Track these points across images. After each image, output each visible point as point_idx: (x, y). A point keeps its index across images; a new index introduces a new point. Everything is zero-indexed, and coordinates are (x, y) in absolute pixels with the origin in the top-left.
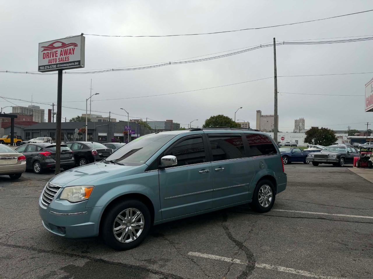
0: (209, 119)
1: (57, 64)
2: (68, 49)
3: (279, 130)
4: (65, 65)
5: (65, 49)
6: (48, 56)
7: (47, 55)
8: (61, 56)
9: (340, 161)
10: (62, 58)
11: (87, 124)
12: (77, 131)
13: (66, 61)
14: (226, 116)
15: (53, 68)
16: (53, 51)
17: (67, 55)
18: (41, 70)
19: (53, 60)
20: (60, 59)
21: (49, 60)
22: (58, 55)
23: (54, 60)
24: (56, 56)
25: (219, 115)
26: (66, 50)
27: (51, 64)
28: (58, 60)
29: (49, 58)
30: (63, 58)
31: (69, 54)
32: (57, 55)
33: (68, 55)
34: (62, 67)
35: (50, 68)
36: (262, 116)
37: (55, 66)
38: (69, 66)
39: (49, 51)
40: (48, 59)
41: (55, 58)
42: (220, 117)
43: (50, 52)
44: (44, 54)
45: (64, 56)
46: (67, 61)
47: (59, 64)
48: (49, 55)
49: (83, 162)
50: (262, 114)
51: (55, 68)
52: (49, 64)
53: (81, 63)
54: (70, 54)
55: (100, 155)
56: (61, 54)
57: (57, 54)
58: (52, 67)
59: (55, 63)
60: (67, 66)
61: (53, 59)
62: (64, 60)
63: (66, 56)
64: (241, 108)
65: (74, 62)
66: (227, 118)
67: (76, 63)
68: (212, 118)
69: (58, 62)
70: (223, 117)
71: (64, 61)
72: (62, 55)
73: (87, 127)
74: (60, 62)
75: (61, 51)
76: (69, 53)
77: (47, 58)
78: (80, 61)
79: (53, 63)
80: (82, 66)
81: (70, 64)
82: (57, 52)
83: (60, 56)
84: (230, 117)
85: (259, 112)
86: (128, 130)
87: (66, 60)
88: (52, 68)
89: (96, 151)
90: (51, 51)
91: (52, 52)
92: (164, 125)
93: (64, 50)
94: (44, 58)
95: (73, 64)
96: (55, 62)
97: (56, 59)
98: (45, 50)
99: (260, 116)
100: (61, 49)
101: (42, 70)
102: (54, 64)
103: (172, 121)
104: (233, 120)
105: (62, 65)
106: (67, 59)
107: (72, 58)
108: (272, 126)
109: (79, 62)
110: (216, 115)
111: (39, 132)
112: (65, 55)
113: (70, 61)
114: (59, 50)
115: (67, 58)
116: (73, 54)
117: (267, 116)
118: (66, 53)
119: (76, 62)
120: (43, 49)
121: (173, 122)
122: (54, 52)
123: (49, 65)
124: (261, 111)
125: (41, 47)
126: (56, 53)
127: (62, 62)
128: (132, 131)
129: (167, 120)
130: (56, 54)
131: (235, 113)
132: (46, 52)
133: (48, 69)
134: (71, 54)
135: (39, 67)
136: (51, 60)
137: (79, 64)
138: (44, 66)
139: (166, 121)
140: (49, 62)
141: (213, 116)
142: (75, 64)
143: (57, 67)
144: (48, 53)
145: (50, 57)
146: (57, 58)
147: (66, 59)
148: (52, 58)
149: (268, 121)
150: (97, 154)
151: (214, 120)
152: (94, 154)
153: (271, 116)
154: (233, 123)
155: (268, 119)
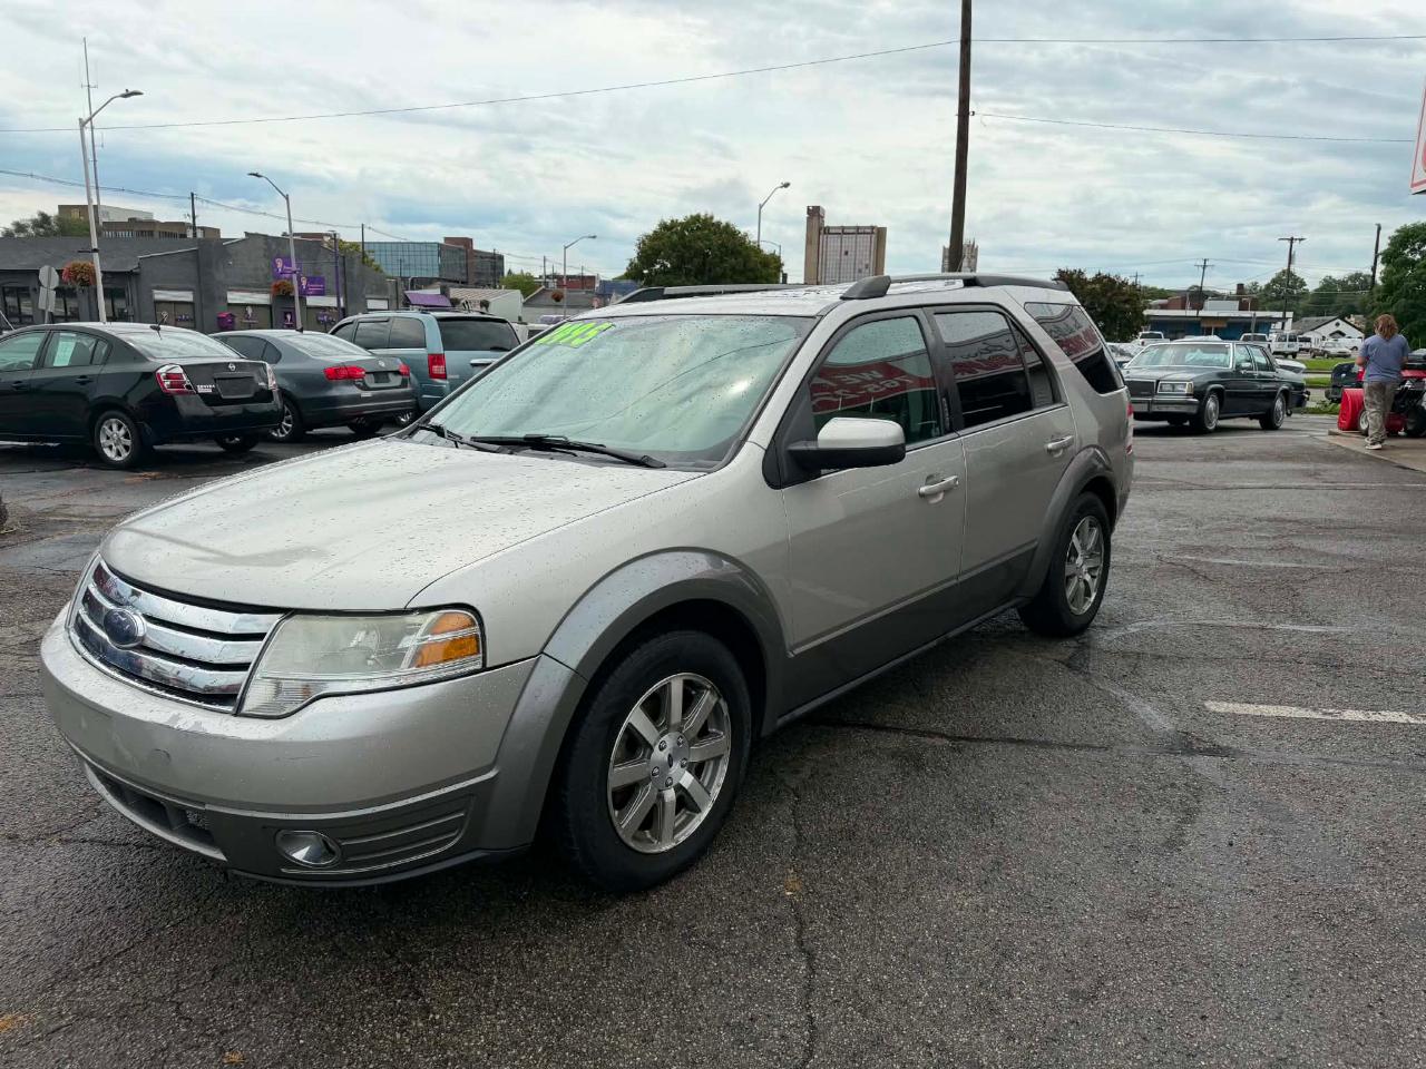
0: (651, 233)
9: (1202, 407)
11: (95, 246)
12: (49, 278)
14: (724, 222)
25: (694, 214)
36: (827, 231)
42: (701, 228)
49: (115, 427)
55: (202, 395)
64: (786, 185)
66: (728, 232)
68: (667, 228)
70: (713, 224)
73: (96, 256)
84: (739, 226)
85: (815, 213)
86: (295, 277)
89: (180, 370)
92: (437, 260)
99: (820, 229)
103: (467, 242)
108: (860, 271)
110: (681, 219)
117: (843, 231)
121: (475, 248)
124: (824, 211)
128: (311, 280)
129: (446, 239)
131: (761, 207)
139: (442, 241)
141: (668, 222)
149: (846, 253)
150: (188, 387)
151: (675, 237)
152: (172, 386)
153: (858, 231)
154: (752, 253)
155: (849, 241)
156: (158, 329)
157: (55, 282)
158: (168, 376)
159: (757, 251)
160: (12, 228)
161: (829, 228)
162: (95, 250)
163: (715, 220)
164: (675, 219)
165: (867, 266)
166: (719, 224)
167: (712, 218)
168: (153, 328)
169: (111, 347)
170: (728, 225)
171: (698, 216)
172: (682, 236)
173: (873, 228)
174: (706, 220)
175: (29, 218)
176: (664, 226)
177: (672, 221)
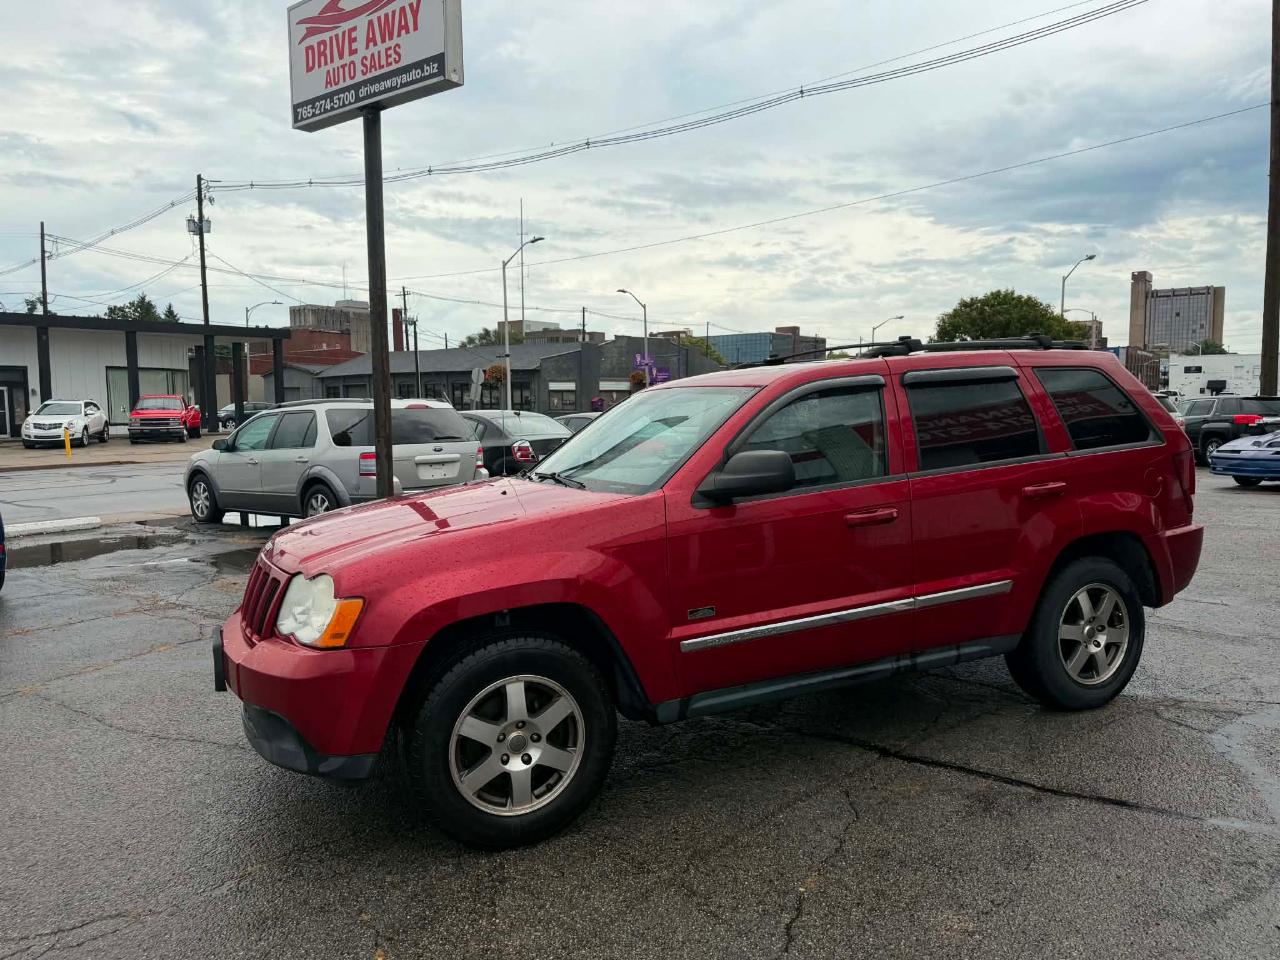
0: (951, 311)
1: (357, 87)
2: (394, 12)
3: (1225, 347)
4: (388, 84)
5: (381, 13)
6: (323, 59)
7: (320, 54)
8: (373, 49)
10: (373, 55)
11: (507, 352)
12: (478, 377)
13: (391, 64)
14: (1025, 296)
15: (344, 105)
16: (339, 32)
17: (391, 38)
18: (302, 119)
19: (341, 70)
20: (368, 63)
21: (328, 72)
22: (360, 44)
23: (347, 69)
24: (353, 52)
25: (995, 290)
26: (386, 15)
27: (335, 88)
28: (359, 67)
29: (326, 64)
30: (379, 52)
31: (399, 35)
32: (354, 46)
33: (396, 40)
34: (375, 94)
35: (332, 109)
36: (1156, 294)
37: (350, 96)
38: (403, 85)
39: (326, 36)
40: (324, 69)
41: (347, 59)
42: (1002, 302)
43: (331, 38)
44: (310, 52)
45: (381, 47)
46: (394, 66)
47: (364, 83)
48: (328, 52)
50: (1156, 285)
51: (350, 103)
52: (330, 89)
53: (449, 65)
54: (403, 32)
56: (371, 40)
57: (355, 40)
58: (339, 99)
59: (349, 82)
60: (395, 88)
61: (343, 66)
62: (383, 62)
63: (388, 43)
64: (1091, 258)
65: (419, 65)
66: (1031, 303)
67: (428, 70)
68: (967, 306)
69: (359, 78)
70: (1014, 299)
71: (381, 67)
72: (375, 44)
73: (507, 359)
74: (369, 76)
75: (371, 23)
76: (401, 28)
77: (320, 66)
78: (443, 54)
79: (342, 85)
80: (454, 78)
81: (405, 78)
82: (354, 35)
83: (367, 47)
84: (1043, 298)
85: (1141, 278)
86: (647, 368)
87: (390, 60)
88: (339, 107)
89: (527, 444)
90: (333, 33)
91: (337, 36)
92: (769, 346)
93: (379, 18)
94: (309, 69)
95: (415, 74)
96: (352, 78)
97: (353, 62)
98: (310, 33)
99: (1147, 294)
100: (370, 18)
101: (308, 118)
102: (347, 89)
103: (795, 330)
104: (1057, 311)
105: (376, 88)
106: (394, 56)
107: (413, 48)
108: (1194, 331)
109: (440, 59)
110: (981, 296)
111: (364, 386)
112: (383, 41)
113: (403, 63)
114: (361, 22)
115: (391, 52)
116: (416, 28)
117: (1174, 294)
118: (387, 32)
119: (427, 61)
120: (303, 29)
121: (802, 334)
122: (344, 33)
123: (330, 96)
124: (1151, 276)
125: (298, 23)
126: (350, 36)
127: (375, 73)
128: (659, 371)
129: (778, 329)
130: (353, 40)
131: (1064, 280)
132: (313, 41)
133: (326, 111)
134: (408, 32)
135: (295, 108)
136: (334, 69)
137: (442, 71)
138: (312, 102)
139: (774, 331)
140: (328, 83)
141: (968, 300)
142: (423, 71)
143: (358, 99)
144: (323, 42)
145: (332, 61)
146: (357, 58)
147: (388, 56)
148: (338, 63)
149: (1178, 314)
150: (533, 457)
151: (974, 314)
152: (522, 456)
153: (1192, 292)
154: (1056, 324)
155: (1179, 304)
156: (519, 415)
157: (482, 380)
158: (520, 449)
159: (1060, 320)
160: (465, 340)
161: (1157, 291)
162: (507, 356)
163: (1016, 295)
164: (974, 296)
165: (1202, 326)
166: (1020, 297)
167: (1013, 293)
168: (516, 413)
169: (486, 428)
170: (1029, 298)
171: (999, 292)
172: (982, 312)
173: (1208, 288)
174: (1006, 295)
175: (476, 332)
176: (964, 304)
177: (972, 299)
